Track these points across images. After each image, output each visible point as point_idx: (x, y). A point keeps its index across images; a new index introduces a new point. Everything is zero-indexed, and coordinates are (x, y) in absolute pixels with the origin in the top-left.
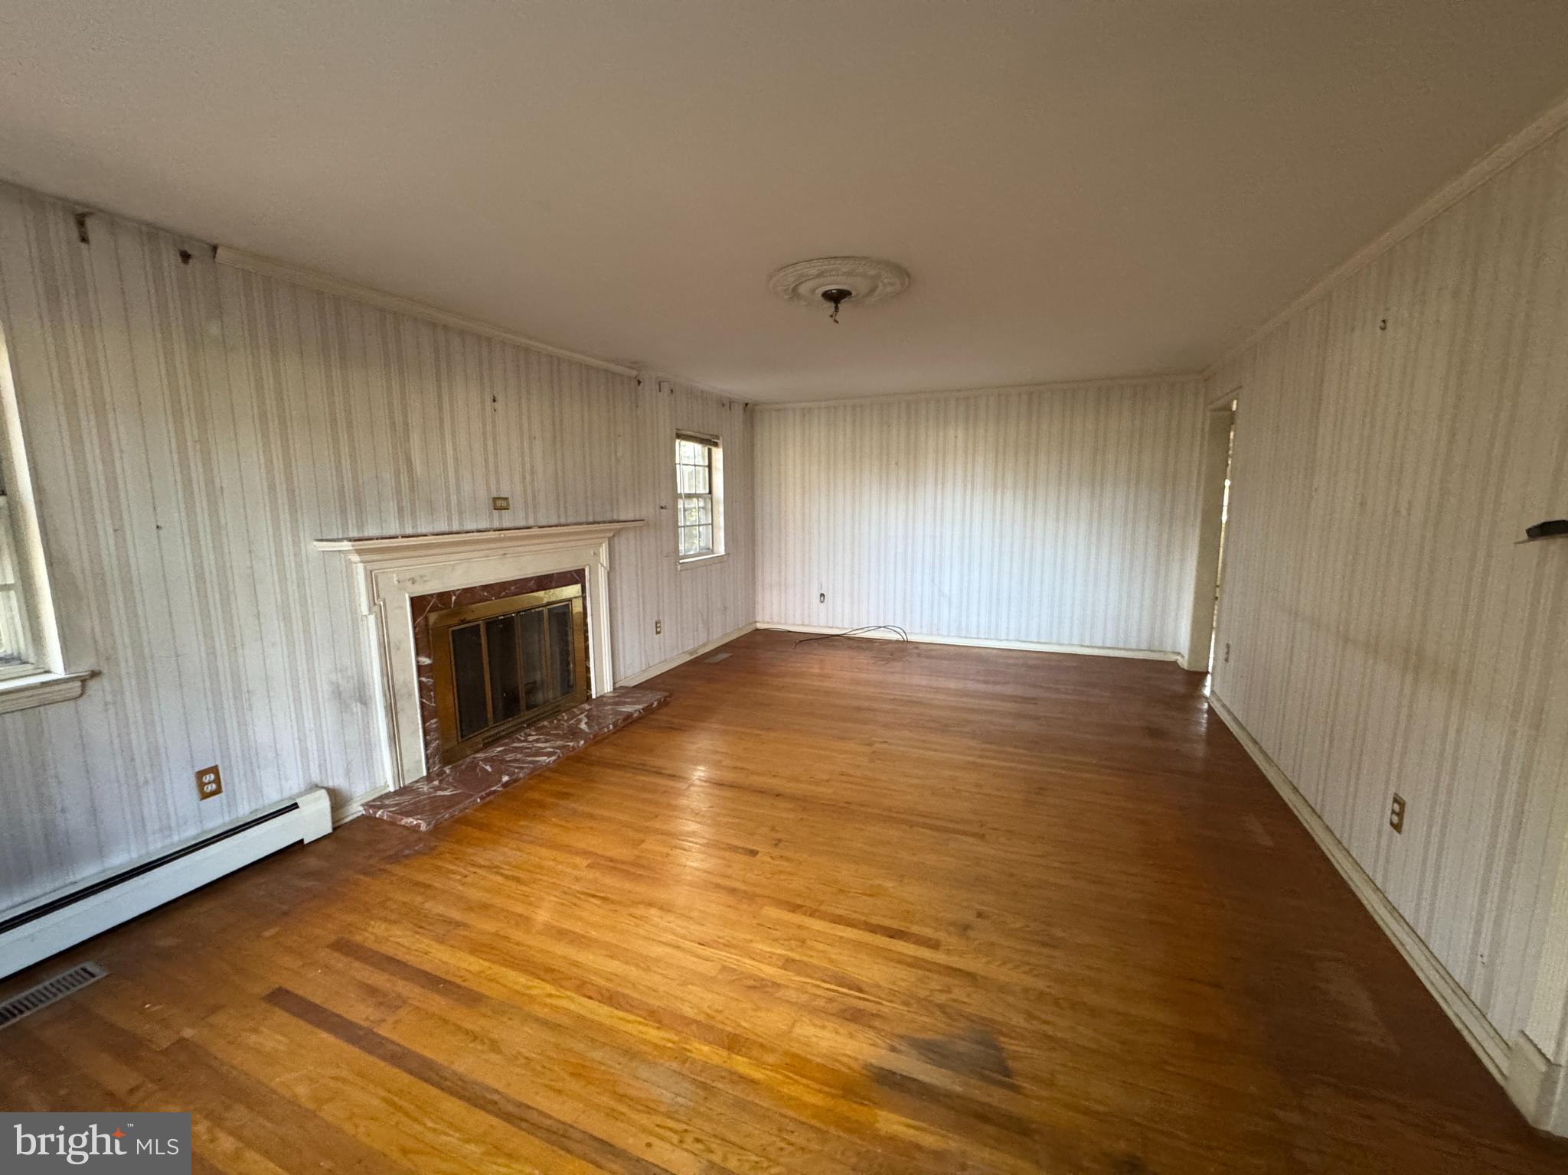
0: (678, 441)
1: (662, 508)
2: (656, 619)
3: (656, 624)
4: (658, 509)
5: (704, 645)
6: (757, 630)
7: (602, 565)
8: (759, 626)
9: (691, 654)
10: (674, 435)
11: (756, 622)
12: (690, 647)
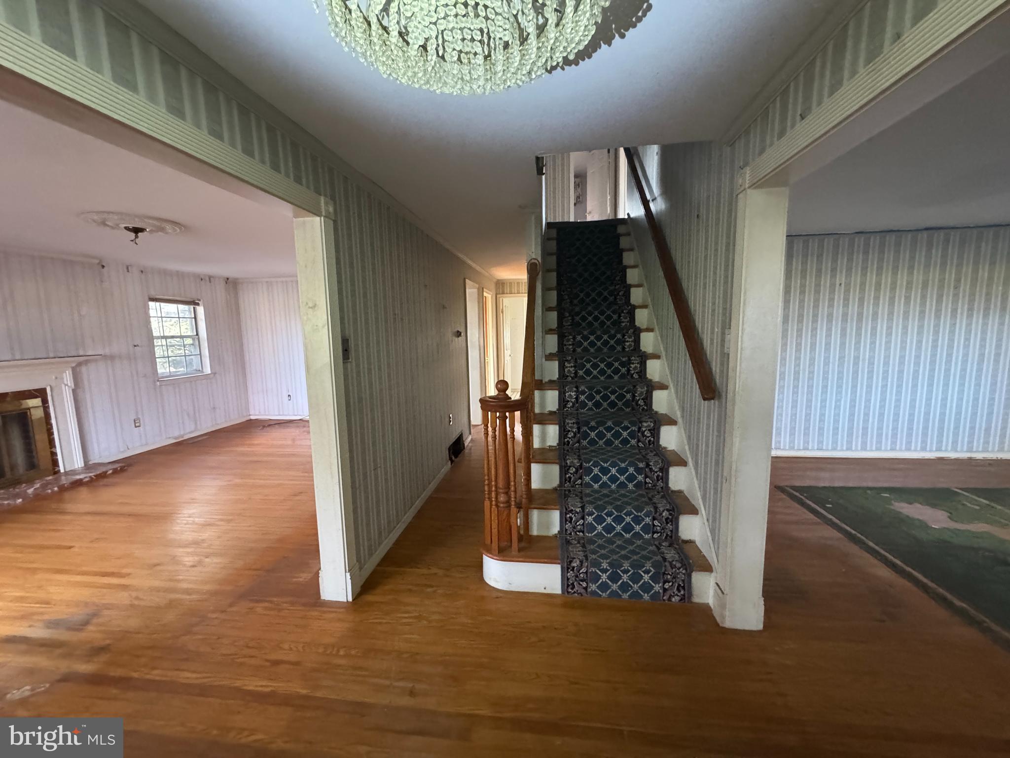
0: (152, 304)
1: (135, 346)
2: (133, 417)
3: (135, 421)
4: (131, 348)
5: (190, 433)
6: (251, 420)
7: (66, 385)
8: (253, 417)
9: (175, 438)
10: (147, 298)
11: (250, 415)
12: (177, 434)
